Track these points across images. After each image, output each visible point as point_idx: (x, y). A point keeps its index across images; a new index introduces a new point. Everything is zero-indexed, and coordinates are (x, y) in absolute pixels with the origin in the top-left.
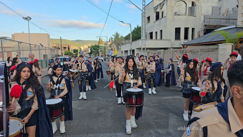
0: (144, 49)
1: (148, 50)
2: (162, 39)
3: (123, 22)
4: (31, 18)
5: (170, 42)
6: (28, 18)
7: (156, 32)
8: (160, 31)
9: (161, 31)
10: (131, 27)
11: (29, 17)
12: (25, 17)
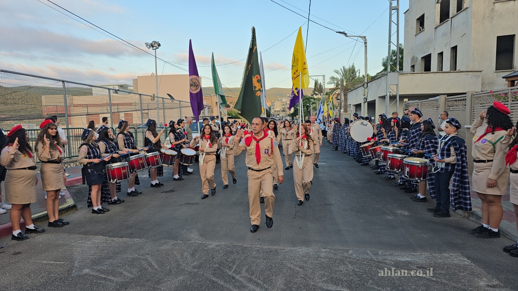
0: (393, 98)
1: (406, 100)
2: (457, 70)
3: (345, 34)
4: (159, 44)
5: (479, 76)
6: (155, 44)
7: (441, 54)
8: (450, 49)
9: (454, 49)
10: (366, 43)
11: (155, 42)
12: (150, 42)
